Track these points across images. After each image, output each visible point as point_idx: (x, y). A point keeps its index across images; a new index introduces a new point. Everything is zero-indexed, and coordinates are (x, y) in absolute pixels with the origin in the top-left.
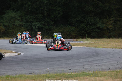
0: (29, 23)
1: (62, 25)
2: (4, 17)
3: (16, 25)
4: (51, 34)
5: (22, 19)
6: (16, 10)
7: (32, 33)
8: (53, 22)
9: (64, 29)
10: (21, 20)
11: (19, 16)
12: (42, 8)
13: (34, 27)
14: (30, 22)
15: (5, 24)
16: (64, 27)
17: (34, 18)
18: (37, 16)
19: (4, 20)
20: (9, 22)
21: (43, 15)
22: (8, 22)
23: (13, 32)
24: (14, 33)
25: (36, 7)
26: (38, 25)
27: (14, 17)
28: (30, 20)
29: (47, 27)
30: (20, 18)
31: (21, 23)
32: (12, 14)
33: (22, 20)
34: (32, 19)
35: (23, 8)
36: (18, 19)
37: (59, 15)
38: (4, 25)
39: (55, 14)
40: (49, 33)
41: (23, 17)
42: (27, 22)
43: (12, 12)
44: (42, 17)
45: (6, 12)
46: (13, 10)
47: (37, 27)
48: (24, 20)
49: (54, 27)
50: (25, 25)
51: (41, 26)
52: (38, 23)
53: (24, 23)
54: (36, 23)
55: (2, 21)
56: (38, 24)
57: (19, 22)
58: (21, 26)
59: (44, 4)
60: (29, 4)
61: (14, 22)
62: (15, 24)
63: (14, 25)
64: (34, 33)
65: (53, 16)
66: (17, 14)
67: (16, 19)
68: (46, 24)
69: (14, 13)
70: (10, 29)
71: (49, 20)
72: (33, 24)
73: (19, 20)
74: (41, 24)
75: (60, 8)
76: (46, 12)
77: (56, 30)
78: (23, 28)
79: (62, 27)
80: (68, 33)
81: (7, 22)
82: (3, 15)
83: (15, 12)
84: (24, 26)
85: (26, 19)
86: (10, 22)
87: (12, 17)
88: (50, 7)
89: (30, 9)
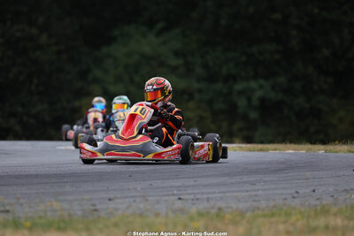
6: (160, 25)
8: (330, 80)
11: (177, 54)
12: (277, 16)
13: (242, 103)
17: (244, 58)
18: (255, 49)
21: (281, 48)
25: (251, 10)
26: (259, 94)
28: (224, 70)
29: (301, 100)
30: (180, 61)
42: (211, 78)
44: (277, 57)
46: (151, 24)
47: (255, 102)
48: (199, 70)
50: (200, 91)
51: (272, 95)
52: (262, 82)
53: (196, 85)
54: (253, 84)
55: (97, 73)
56: (261, 87)
58: (186, 97)
64: (241, 130)
65: (326, 52)
66: (164, 43)
67: (162, 64)
71: (310, 69)
72: (238, 87)
74: (273, 88)
76: (294, 32)
82: (105, 50)
83: (159, 34)
84: (197, 96)
88: (316, 11)
89: (223, 22)
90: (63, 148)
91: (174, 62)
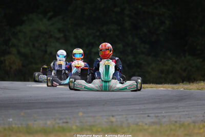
1: (169, 53)
6: (50, 14)
8: (147, 46)
11: (59, 31)
15: (23, 50)
18: (104, 28)
20: (34, 45)
21: (119, 28)
25: (103, 6)
28: (87, 40)
29: (130, 57)
30: (62, 35)
37: (162, 28)
38: (19, 52)
44: (117, 33)
48: (72, 40)
55: (14, 41)
61: (46, 46)
63: (46, 52)
65: (145, 30)
66: (52, 24)
67: (51, 37)
71: (136, 40)
72: (94, 50)
73: (59, 39)
76: (127, 19)
80: (185, 74)
82: (18, 28)
83: (50, 19)
88: (140, 6)
89: (86, 13)
90: (30, 86)
91: (58, 35)
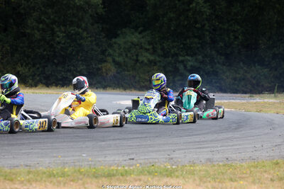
0: (170, 59)
2: (115, 43)
3: (142, 62)
4: (216, 83)
5: (153, 48)
7: (176, 79)
9: (246, 72)
10: (151, 51)
14: (173, 56)
16: (245, 68)
19: (115, 51)
22: (124, 55)
23: (134, 77)
24: (137, 78)
27: (138, 45)
31: (152, 58)
32: (132, 37)
33: (154, 52)
34: (176, 49)
35: (157, 24)
36: (146, 49)
39: (227, 39)
40: (214, 81)
41: (156, 44)
43: (133, 34)
45: (119, 32)
49: (225, 67)
57: (147, 54)
59: (205, 16)
60: (172, 15)
62: (140, 59)
68: (207, 60)
69: (137, 34)
70: (128, 71)
75: (239, 28)
77: (228, 74)
78: (155, 67)
79: (242, 68)
81: (120, 55)
85: (163, 49)
86: (129, 55)
87: (132, 43)
